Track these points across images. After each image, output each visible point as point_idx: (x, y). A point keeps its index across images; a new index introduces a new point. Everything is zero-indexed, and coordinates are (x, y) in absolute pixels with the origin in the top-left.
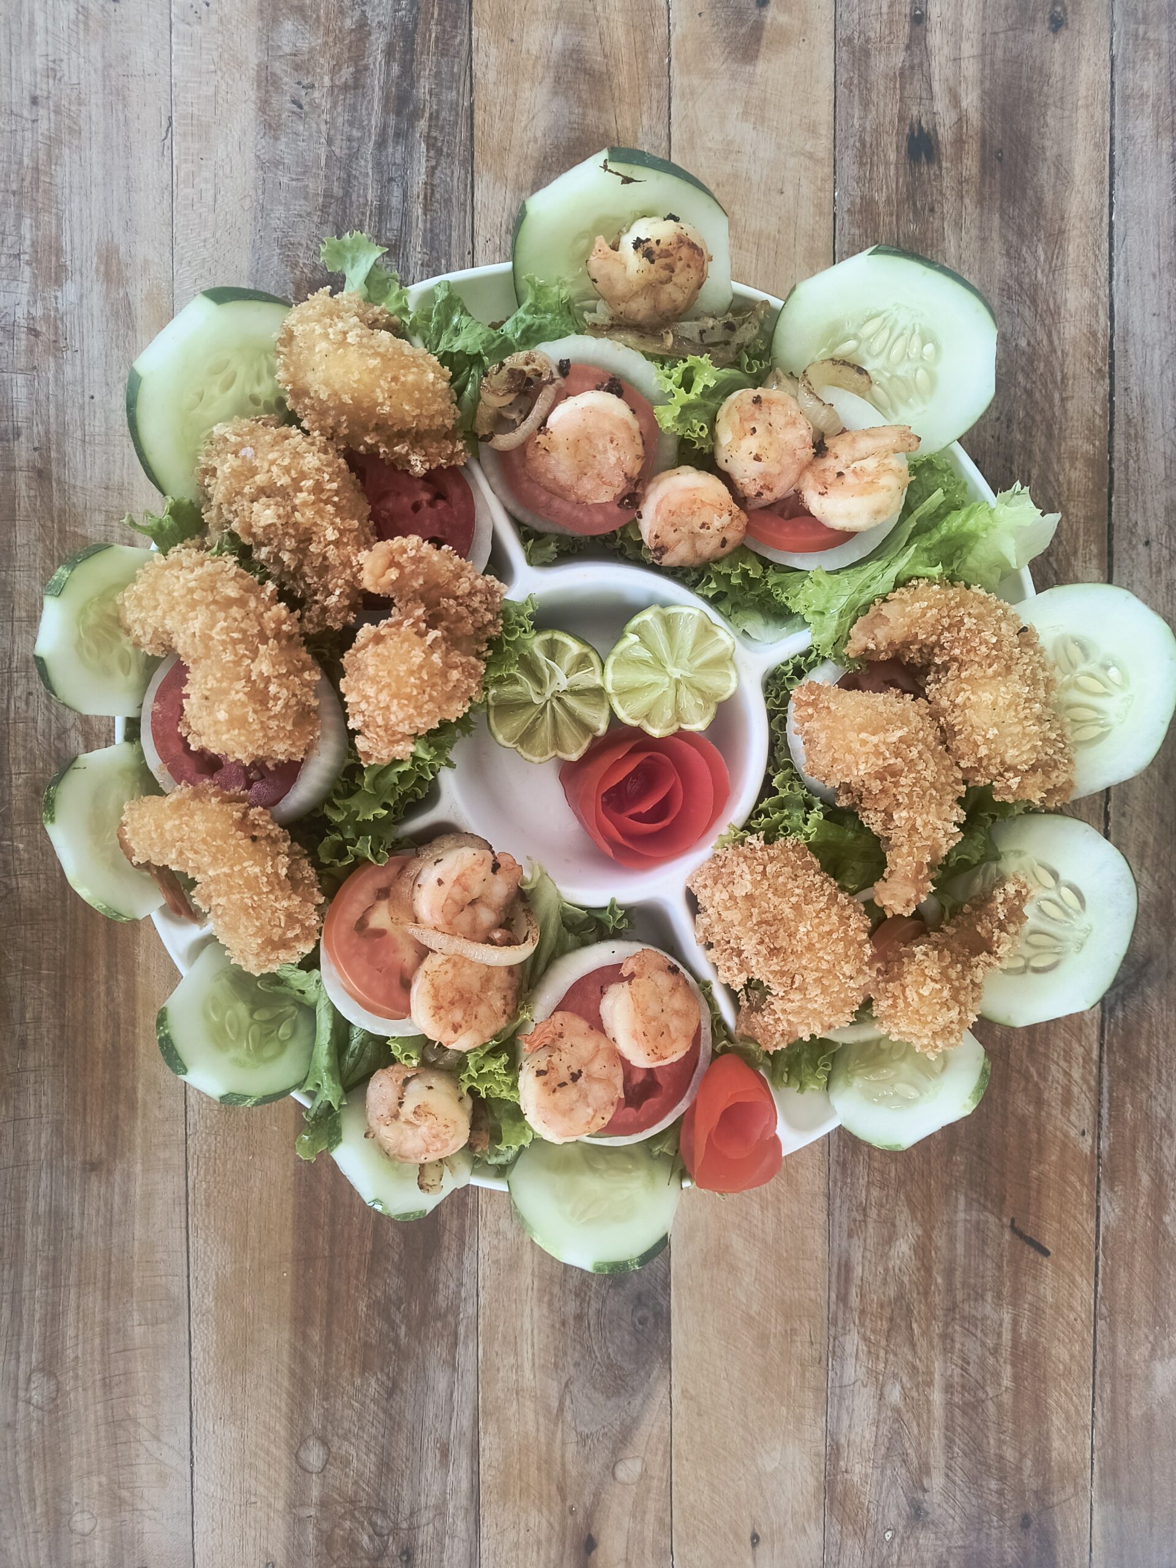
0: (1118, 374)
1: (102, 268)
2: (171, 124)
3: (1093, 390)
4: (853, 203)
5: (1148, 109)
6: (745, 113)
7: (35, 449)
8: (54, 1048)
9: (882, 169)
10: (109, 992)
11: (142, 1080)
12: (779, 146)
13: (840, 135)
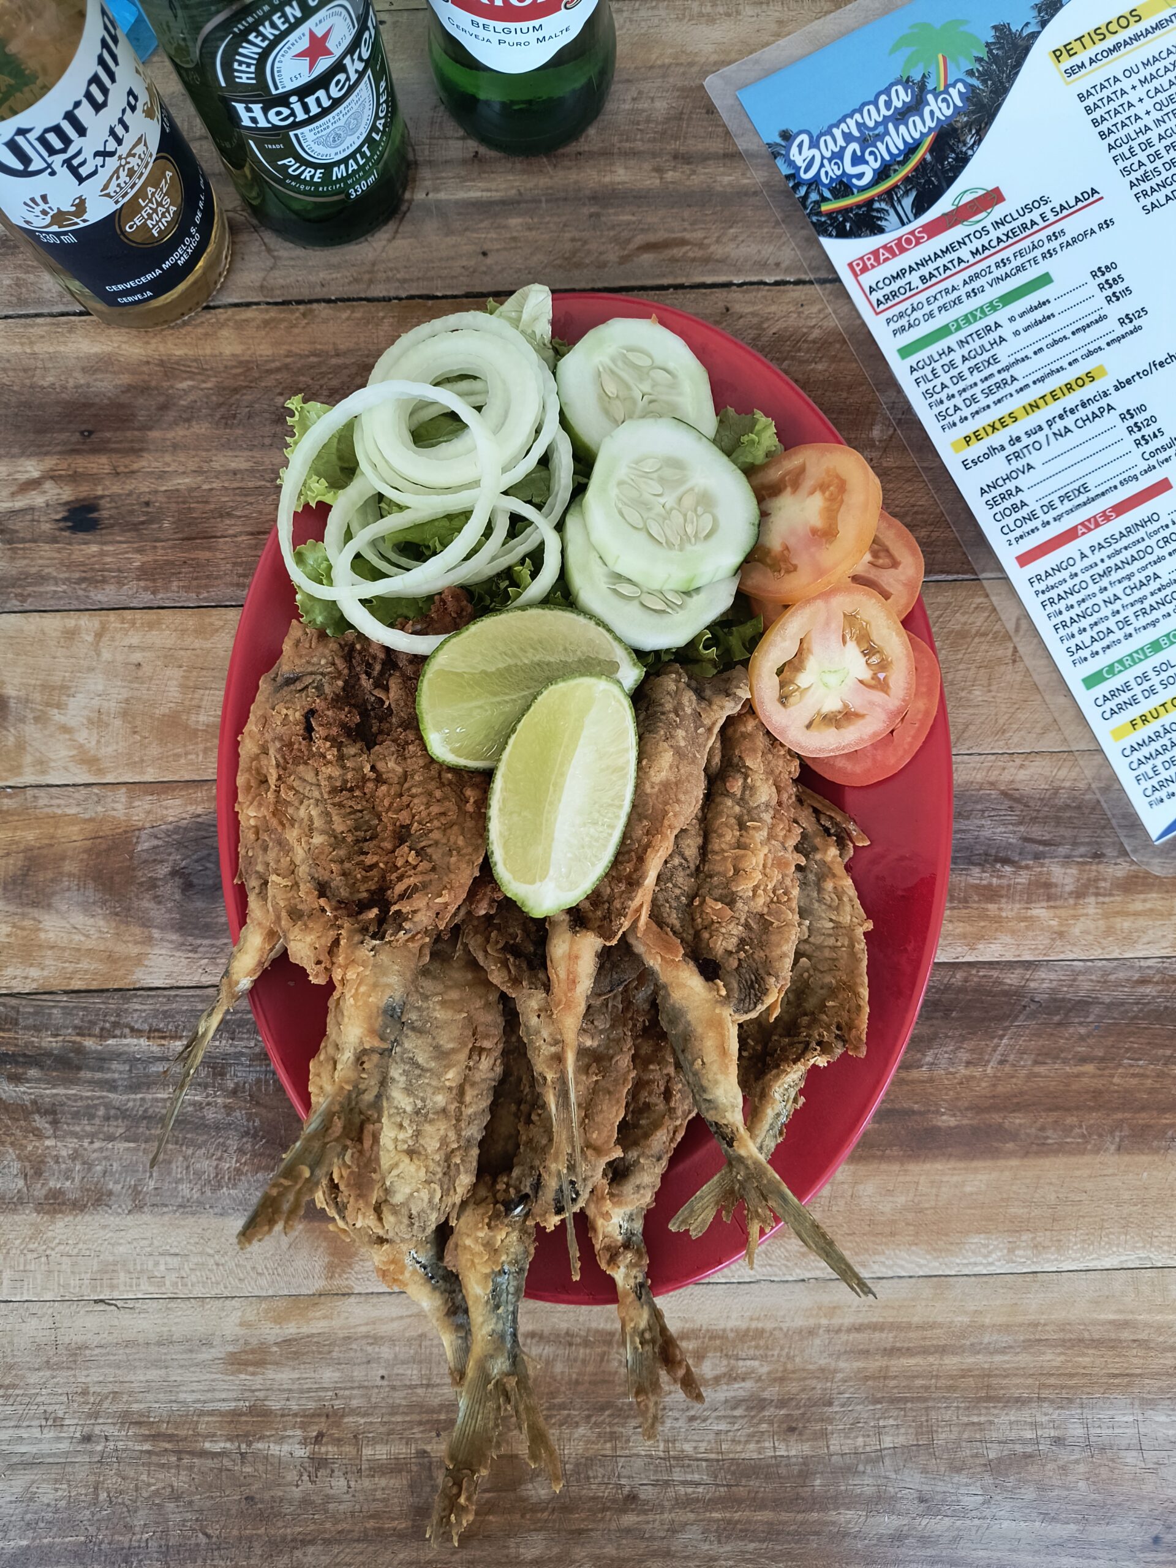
0: (306, 294)
1: (251, 1369)
2: (102, 1301)
3: (325, 321)
4: (146, 589)
5: (31, 278)
6: (59, 706)
7: (438, 1435)
8: (1062, 1408)
9: (108, 559)
10: (1003, 1351)
11: (1095, 1316)
12: (91, 669)
13: (75, 605)
